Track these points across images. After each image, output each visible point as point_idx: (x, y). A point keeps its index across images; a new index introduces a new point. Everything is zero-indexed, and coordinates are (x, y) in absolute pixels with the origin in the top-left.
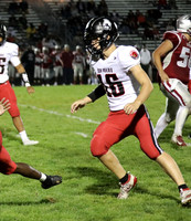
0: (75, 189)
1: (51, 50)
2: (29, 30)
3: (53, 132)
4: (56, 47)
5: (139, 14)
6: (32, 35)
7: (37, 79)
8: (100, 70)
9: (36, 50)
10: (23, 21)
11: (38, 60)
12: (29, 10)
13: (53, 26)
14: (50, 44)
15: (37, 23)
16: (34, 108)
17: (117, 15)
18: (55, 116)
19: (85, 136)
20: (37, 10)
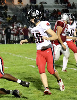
0: (29, 92)
1: (18, 28)
2: (8, 19)
3: (19, 65)
4: (21, 26)
5: (58, 11)
6: (10, 21)
7: (12, 41)
8: (33, 32)
9: (11, 28)
10: (6, 14)
11: (12, 32)
12: (9, 9)
13: (19, 17)
14: (18, 25)
15: (12, 16)
16: (11, 54)
17: (48, 12)
18: (20, 58)
19: (34, 67)
20: (12, 10)
